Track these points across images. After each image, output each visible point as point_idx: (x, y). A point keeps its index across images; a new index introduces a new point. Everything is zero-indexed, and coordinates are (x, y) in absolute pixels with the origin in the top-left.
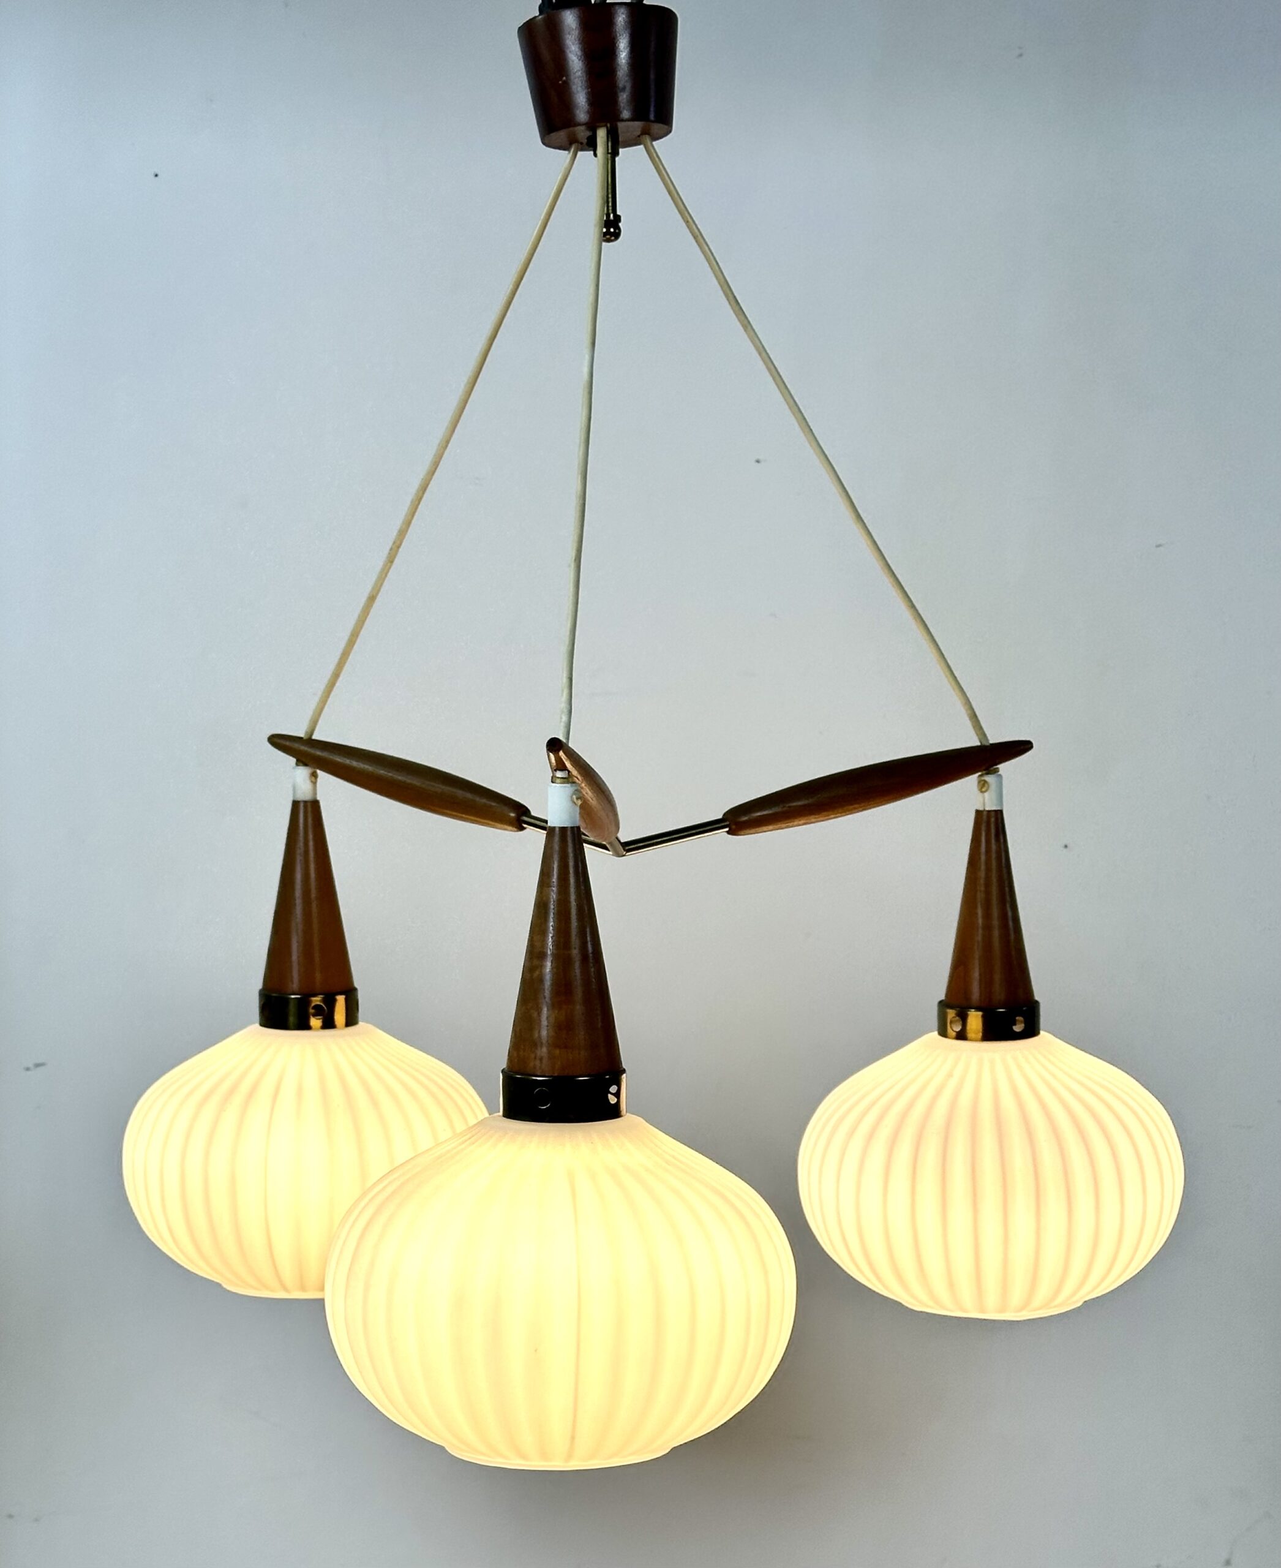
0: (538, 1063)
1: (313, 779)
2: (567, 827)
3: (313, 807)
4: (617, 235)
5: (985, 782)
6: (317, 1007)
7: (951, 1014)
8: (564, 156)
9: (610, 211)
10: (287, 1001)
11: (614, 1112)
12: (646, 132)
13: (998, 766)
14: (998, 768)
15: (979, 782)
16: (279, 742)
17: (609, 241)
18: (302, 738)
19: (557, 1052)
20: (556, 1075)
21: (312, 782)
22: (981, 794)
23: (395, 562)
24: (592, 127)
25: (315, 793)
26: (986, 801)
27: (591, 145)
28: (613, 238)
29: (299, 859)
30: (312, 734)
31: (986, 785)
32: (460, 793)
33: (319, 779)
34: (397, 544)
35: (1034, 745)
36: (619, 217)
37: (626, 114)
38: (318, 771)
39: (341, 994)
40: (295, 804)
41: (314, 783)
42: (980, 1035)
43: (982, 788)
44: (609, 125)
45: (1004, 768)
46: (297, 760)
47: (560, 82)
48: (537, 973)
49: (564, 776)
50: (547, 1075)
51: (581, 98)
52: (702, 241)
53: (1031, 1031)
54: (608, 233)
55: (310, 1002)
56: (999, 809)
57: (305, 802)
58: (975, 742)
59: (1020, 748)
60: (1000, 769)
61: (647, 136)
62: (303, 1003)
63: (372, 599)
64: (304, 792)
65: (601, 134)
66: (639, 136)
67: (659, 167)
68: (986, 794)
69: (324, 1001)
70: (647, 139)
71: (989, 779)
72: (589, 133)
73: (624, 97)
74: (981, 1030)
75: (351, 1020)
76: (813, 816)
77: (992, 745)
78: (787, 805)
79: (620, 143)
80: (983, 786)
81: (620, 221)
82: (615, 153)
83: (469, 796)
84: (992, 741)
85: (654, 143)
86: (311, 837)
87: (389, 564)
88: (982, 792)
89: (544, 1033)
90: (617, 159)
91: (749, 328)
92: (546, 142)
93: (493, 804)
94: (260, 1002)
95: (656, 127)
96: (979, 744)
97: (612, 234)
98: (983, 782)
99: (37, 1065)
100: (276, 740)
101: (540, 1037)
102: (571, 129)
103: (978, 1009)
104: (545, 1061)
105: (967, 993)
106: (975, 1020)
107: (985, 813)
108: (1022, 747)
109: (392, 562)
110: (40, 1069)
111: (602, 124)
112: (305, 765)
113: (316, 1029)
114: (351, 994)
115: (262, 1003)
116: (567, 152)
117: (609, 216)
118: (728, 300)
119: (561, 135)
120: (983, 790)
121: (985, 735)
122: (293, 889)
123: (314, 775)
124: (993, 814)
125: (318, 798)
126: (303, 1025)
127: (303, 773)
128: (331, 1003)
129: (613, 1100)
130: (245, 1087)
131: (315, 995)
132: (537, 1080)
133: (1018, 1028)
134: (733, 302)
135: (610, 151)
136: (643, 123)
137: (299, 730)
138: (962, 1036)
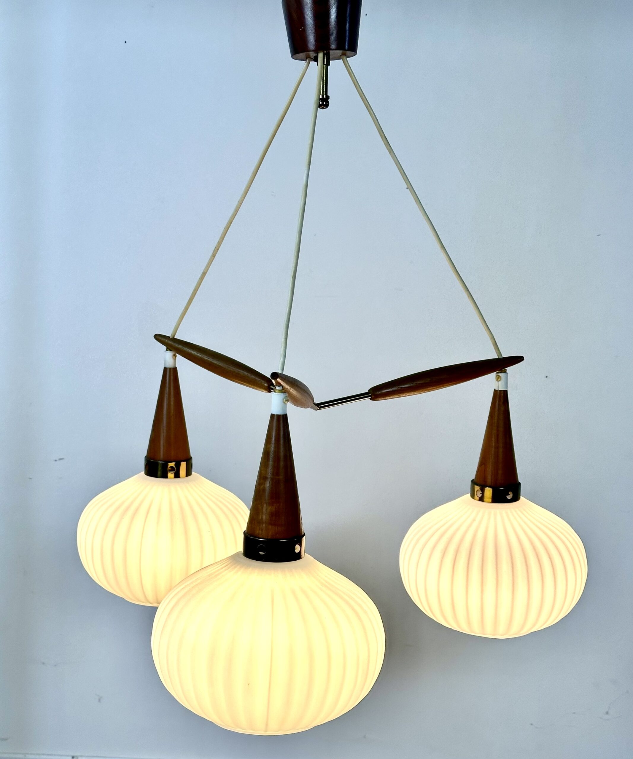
0: (260, 532)
1: (174, 357)
2: (280, 415)
3: (174, 370)
4: (327, 106)
5: (499, 376)
6: (171, 467)
7: (477, 488)
8: (303, 63)
9: (324, 94)
10: (157, 464)
11: (298, 557)
12: (344, 54)
13: (506, 368)
14: (506, 369)
15: (496, 376)
16: (159, 338)
17: (323, 108)
18: (170, 337)
19: (270, 527)
20: (269, 538)
21: (174, 359)
22: (497, 382)
23: (216, 257)
24: (317, 51)
25: (175, 364)
26: (499, 385)
27: (316, 59)
28: (325, 107)
29: (166, 396)
30: (174, 336)
31: (500, 378)
32: (242, 372)
33: (177, 358)
34: (217, 248)
35: (525, 358)
36: (329, 97)
37: (333, 46)
38: (177, 354)
39: (184, 461)
40: (165, 369)
41: (175, 359)
42: (491, 500)
43: (497, 379)
44: (325, 52)
45: (508, 369)
46: (167, 348)
47: (301, 29)
48: (262, 486)
49: (280, 389)
50: (265, 538)
51: (311, 38)
52: (370, 108)
53: (516, 498)
54: (323, 104)
55: (167, 465)
56: (506, 390)
57: (170, 369)
58: (495, 356)
59: (518, 359)
60: (507, 370)
61: (344, 56)
62: (165, 465)
63: (204, 274)
64: (170, 364)
65: (321, 55)
66: (340, 56)
67: (350, 71)
68: (499, 382)
69: (175, 465)
70: (344, 57)
71: (502, 375)
72: (315, 55)
73: (333, 38)
74: (491, 497)
75: (188, 473)
76: (413, 392)
77: (504, 358)
78: (400, 387)
79: (331, 59)
80: (498, 378)
81: (329, 99)
82: (328, 64)
83: (246, 373)
84: (504, 356)
85: (347, 59)
86: (172, 385)
87: (213, 257)
88: (497, 380)
89: (264, 517)
90: (329, 67)
91: (392, 152)
92: (294, 57)
93: (257, 379)
94: (145, 463)
95: (348, 53)
96: (497, 357)
97: (325, 105)
98: (498, 376)
99: (60, 459)
100: (158, 337)
101: (262, 518)
102: (307, 53)
103: (490, 487)
104: (264, 531)
105: (485, 478)
106: (488, 492)
107: (498, 391)
108: (519, 359)
109: (214, 257)
110: (61, 461)
111: (322, 51)
112: (171, 351)
113: (171, 478)
114: (189, 460)
115: (146, 463)
116: (305, 62)
117: (324, 96)
118: (382, 138)
119: (302, 55)
120: (498, 380)
121: (500, 353)
122: (162, 411)
123: (175, 356)
124: (503, 392)
125: (176, 366)
126: (165, 476)
127: (169, 354)
128: (178, 466)
129: (297, 551)
130: (133, 508)
131: (171, 462)
132: (260, 540)
133: (509, 497)
134: (384, 138)
135: (325, 63)
136: (342, 51)
137: (168, 333)
138: (481, 499)
